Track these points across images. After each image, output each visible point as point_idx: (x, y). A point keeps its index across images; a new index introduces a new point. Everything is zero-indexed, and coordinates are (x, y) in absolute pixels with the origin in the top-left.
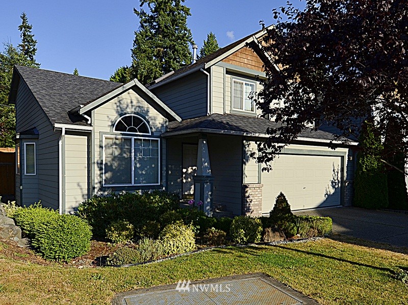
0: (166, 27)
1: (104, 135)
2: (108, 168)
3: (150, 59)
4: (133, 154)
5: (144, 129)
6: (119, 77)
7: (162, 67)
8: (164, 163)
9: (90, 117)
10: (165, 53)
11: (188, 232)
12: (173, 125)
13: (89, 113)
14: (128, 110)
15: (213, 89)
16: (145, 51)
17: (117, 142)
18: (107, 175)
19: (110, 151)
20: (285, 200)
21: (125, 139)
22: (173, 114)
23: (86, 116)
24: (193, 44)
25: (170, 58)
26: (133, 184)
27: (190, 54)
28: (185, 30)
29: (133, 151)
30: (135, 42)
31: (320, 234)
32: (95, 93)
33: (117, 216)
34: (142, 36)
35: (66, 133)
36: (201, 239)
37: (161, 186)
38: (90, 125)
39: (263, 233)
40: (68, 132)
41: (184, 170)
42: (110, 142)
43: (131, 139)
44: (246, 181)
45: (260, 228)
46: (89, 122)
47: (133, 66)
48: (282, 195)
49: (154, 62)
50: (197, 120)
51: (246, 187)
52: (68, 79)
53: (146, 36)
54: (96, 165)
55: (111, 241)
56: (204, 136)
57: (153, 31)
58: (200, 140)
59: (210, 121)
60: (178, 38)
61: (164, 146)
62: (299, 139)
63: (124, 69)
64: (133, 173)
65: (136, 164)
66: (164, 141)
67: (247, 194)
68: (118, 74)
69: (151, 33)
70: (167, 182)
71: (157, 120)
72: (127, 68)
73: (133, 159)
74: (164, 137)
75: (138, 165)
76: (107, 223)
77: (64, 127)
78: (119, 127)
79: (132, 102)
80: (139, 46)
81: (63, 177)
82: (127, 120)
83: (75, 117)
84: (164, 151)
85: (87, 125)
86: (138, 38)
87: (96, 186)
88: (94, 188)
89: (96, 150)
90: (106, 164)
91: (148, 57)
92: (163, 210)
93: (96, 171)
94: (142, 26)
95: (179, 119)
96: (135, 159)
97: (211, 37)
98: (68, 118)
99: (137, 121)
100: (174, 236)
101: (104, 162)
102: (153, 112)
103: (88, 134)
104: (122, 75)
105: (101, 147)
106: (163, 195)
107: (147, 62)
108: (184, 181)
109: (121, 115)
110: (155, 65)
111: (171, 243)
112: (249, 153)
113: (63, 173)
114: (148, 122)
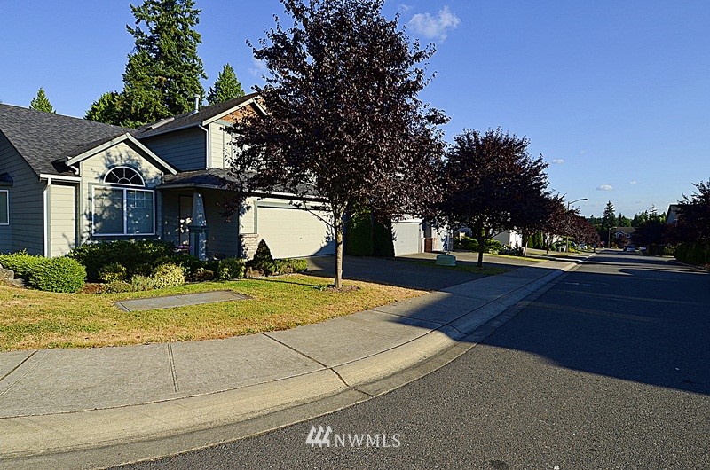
0: (170, 53)
1: (93, 187)
2: (97, 219)
3: (148, 88)
4: (125, 205)
5: (137, 180)
6: (105, 104)
7: (165, 99)
8: (159, 213)
9: (78, 167)
10: (169, 84)
11: (177, 270)
12: (168, 177)
13: (77, 165)
14: (118, 163)
15: (212, 145)
16: (142, 78)
17: (107, 193)
18: (97, 225)
19: (99, 202)
20: (265, 245)
21: (116, 190)
22: (168, 167)
23: (73, 167)
24: (204, 76)
25: (175, 91)
26: (125, 234)
27: (200, 88)
28: (195, 58)
29: (125, 201)
30: (128, 66)
31: (294, 271)
32: (80, 137)
33: (110, 260)
34: (138, 60)
35: (53, 183)
36: (191, 277)
37: (156, 236)
38: (78, 176)
39: (245, 271)
40: (54, 182)
41: (182, 221)
42: (100, 193)
43: (122, 190)
44: (242, 231)
45: (243, 268)
46: (77, 173)
47: (124, 93)
48: (263, 240)
49: (153, 92)
50: (196, 173)
51: (241, 236)
52: (45, 119)
53: (143, 61)
54: (84, 217)
55: (104, 282)
56: (199, 190)
57: (153, 55)
58: (195, 194)
59: (207, 176)
60: (186, 68)
61: (159, 198)
62: (274, 193)
63: (113, 95)
64: (125, 223)
65: (128, 214)
66: (159, 193)
67: (243, 243)
68: (103, 101)
69: (150, 57)
70: (163, 232)
71: (150, 171)
72: (117, 94)
73: (125, 210)
74: (159, 190)
75: (131, 215)
76: (100, 266)
77: (50, 177)
78: (110, 178)
79: (121, 156)
80: (135, 73)
81: (49, 227)
82: (119, 172)
83: (61, 167)
84: (159, 203)
85: (75, 175)
86: (132, 62)
87: (84, 235)
88: (83, 237)
89: (84, 202)
90: (95, 214)
91: (146, 86)
92: (156, 256)
93: (85, 222)
94: (138, 47)
95: (175, 172)
96: (127, 209)
97: (228, 69)
98: (53, 168)
99: (129, 173)
100: (164, 273)
101: (93, 213)
102: (145, 164)
103: (76, 185)
104: (110, 102)
105: (90, 199)
106: (156, 243)
107: (144, 92)
108: (182, 231)
109: (110, 168)
110: (156, 97)
111: (162, 279)
112: (245, 206)
113: (49, 222)
114: (142, 174)
